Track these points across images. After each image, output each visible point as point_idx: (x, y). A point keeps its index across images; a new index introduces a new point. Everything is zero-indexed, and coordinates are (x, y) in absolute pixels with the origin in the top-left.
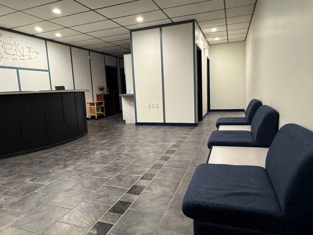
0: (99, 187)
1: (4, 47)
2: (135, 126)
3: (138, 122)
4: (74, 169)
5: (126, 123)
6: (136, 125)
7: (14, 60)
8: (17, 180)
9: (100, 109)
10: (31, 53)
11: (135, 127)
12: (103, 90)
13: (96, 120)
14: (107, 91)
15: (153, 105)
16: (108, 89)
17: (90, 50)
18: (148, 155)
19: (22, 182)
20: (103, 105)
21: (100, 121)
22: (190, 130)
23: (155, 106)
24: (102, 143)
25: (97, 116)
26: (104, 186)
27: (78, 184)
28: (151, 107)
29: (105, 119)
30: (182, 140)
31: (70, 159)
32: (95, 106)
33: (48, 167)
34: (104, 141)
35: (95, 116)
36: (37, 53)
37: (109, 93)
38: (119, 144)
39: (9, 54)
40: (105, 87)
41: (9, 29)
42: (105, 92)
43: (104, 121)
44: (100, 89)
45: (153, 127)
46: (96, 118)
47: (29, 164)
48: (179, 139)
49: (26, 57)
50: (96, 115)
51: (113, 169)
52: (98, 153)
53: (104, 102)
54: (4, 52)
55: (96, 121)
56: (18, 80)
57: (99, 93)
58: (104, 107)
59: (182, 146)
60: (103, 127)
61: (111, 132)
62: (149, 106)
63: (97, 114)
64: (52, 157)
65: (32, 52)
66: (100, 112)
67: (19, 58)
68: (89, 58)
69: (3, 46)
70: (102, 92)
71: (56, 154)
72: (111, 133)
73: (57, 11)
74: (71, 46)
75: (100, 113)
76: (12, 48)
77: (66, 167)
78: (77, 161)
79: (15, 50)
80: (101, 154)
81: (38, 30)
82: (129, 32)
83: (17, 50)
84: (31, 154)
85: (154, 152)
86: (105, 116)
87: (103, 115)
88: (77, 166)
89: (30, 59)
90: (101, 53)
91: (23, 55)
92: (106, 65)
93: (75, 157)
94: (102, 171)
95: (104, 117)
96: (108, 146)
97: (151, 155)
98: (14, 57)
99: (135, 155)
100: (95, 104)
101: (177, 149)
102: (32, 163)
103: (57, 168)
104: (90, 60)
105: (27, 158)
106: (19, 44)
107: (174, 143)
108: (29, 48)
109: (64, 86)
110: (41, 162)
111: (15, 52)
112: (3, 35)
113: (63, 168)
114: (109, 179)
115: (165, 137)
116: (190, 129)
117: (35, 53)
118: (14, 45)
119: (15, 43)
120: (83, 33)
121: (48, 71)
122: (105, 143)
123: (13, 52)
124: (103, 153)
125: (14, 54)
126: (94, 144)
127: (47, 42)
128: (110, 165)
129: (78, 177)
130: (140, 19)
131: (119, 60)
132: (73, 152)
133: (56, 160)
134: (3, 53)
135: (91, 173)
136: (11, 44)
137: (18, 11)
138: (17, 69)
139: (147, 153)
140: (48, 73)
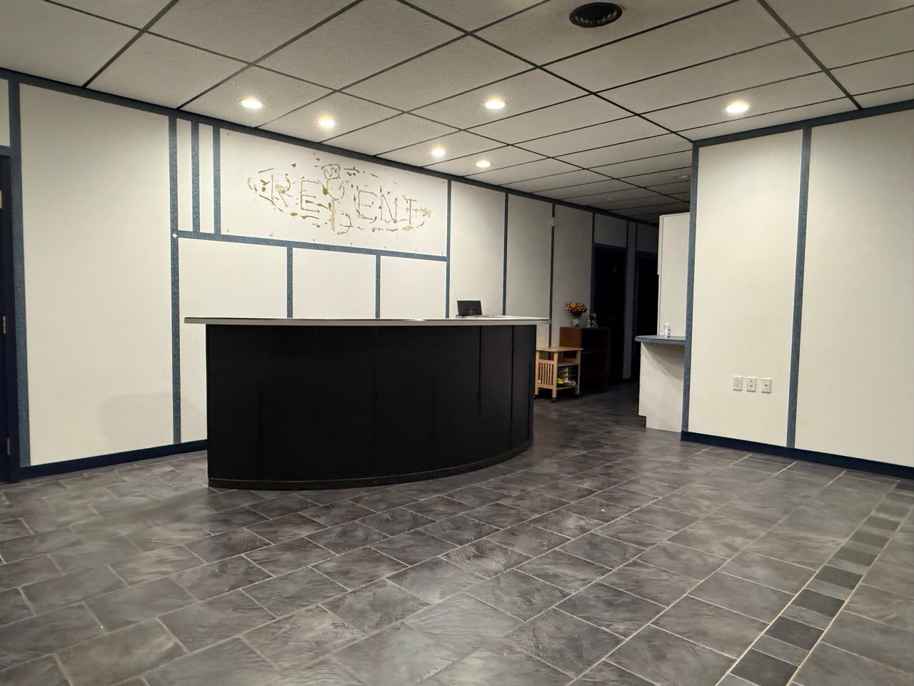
0: (589, 663)
1: (357, 199)
2: (680, 443)
3: (691, 430)
4: (506, 567)
5: (647, 427)
6: (682, 439)
7: (373, 231)
8: (360, 569)
9: (567, 370)
10: (413, 212)
11: (677, 445)
12: (580, 315)
13: (553, 402)
14: (592, 318)
15: (751, 384)
16: (595, 312)
17: (555, 202)
18: (748, 571)
19: (371, 577)
20: (578, 361)
21: (565, 407)
22: (903, 493)
23: (760, 387)
24: (579, 490)
25: (558, 392)
26: (605, 663)
27: (521, 630)
28: (745, 388)
29: (577, 402)
30: (877, 531)
31: (491, 528)
32: (555, 362)
33: (433, 542)
34: (587, 485)
35: (551, 390)
36: (426, 213)
37: (596, 325)
38: (635, 505)
39: (366, 218)
40: (588, 306)
41: (375, 156)
42: (587, 321)
43: (575, 409)
44: (571, 311)
45: (745, 457)
46: (554, 395)
47: (388, 520)
48: (861, 526)
49: (400, 225)
50: (554, 389)
51: (629, 600)
52: (572, 522)
53: (582, 351)
54: (356, 213)
55: (553, 406)
56: (377, 281)
57: (567, 325)
58: (579, 366)
59: (879, 560)
60: (577, 431)
61: (602, 450)
62: (737, 386)
63: (558, 385)
64: (441, 508)
65: (416, 210)
66: (567, 381)
67: (385, 226)
68: (551, 222)
69: (355, 199)
70: (576, 322)
71: (453, 503)
72: (605, 457)
73: (495, 104)
74: (507, 190)
75: (565, 383)
76: (373, 203)
77: (482, 557)
78: (513, 543)
79: (380, 208)
80: (583, 530)
81: (438, 154)
82: (690, 146)
83: (385, 207)
84: (391, 488)
85: (767, 563)
86: (578, 392)
87: (573, 390)
88: (514, 558)
89: (409, 228)
90: (587, 208)
91: (394, 218)
92: (595, 242)
93: (504, 525)
94: (590, 599)
95: (576, 397)
96: (602, 506)
97: (760, 572)
98: (375, 225)
99: (698, 561)
100: (556, 356)
101: (863, 571)
102: (394, 519)
103: (458, 553)
104: (553, 228)
105: (381, 500)
106: (389, 193)
107: (843, 542)
108: (410, 200)
109: (479, 302)
110: (415, 522)
111: (377, 212)
112: (358, 172)
113: (474, 557)
114: (619, 641)
115: (802, 507)
116: (900, 487)
117: (422, 213)
118: (379, 195)
119: (381, 191)
120: (549, 157)
121: (446, 259)
122: (590, 492)
123: (375, 212)
124: (587, 527)
125: (376, 218)
126: (555, 487)
127: (453, 183)
128: (615, 579)
129: (519, 600)
130: (737, 108)
131: (637, 227)
132: (498, 505)
133: (452, 521)
134: (354, 215)
135: (560, 599)
136: (373, 193)
137: (404, 112)
138: (378, 254)
139: (743, 561)
140: (445, 263)
